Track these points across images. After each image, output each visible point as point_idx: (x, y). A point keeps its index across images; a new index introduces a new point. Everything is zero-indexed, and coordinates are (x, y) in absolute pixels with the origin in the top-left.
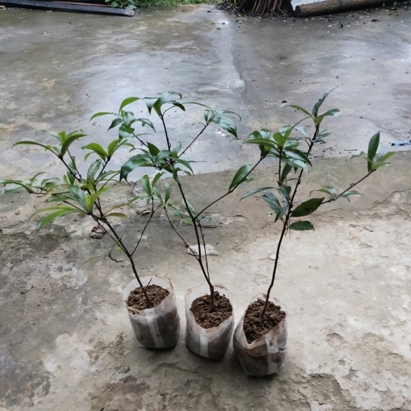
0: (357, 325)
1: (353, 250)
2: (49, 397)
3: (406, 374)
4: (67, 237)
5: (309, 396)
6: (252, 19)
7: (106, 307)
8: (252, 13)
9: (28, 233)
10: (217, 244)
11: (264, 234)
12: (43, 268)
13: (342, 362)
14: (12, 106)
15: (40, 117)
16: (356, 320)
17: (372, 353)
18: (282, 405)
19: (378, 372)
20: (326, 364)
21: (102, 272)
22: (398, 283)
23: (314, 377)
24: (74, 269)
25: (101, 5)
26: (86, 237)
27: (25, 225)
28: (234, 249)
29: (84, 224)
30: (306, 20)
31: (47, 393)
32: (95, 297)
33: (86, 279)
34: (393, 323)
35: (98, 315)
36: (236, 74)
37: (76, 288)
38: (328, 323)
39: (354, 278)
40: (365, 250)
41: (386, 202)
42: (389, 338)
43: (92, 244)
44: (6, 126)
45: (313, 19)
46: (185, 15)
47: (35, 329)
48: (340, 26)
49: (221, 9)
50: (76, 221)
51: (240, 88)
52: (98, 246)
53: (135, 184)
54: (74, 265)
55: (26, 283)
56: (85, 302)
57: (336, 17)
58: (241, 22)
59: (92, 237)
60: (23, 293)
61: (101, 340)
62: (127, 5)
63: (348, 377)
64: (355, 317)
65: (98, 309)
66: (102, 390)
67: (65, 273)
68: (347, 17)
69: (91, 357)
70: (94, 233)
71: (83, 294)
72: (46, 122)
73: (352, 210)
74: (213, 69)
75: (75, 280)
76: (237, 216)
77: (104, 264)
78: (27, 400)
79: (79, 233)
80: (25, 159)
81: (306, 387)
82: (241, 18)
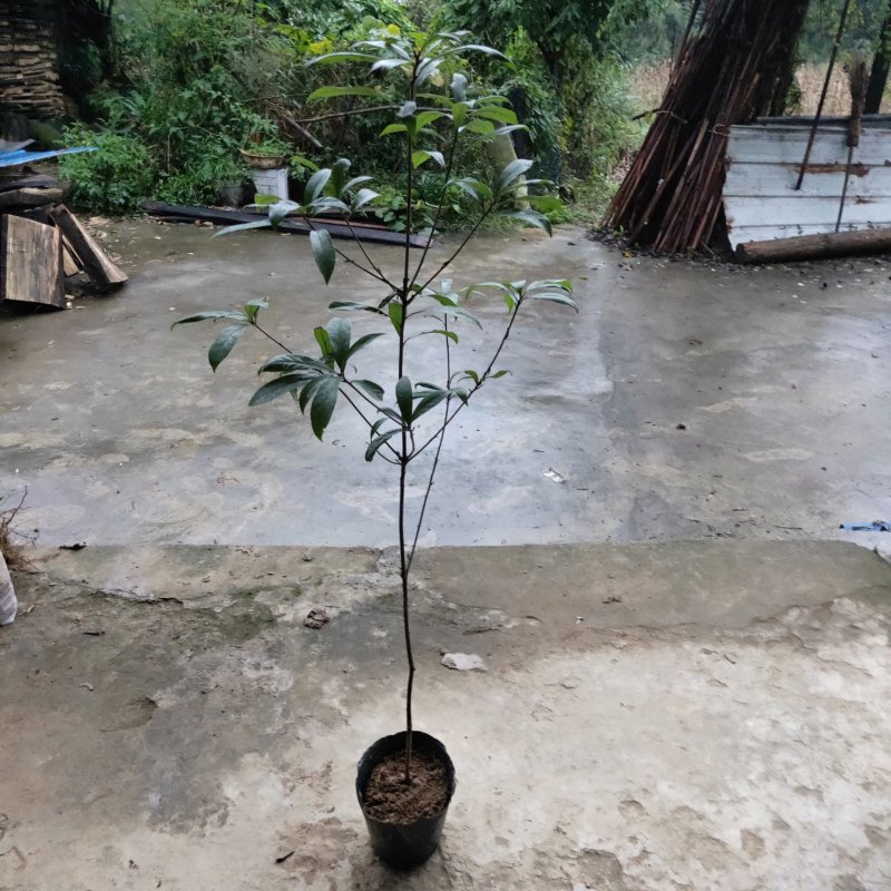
0: (670, 793)
1: (696, 688)
2: (226, 828)
3: (724, 868)
4: (272, 621)
5: (574, 876)
6: (650, 262)
7: (314, 724)
8: (652, 252)
9: (218, 610)
10: (489, 655)
11: (564, 648)
12: (233, 661)
13: (633, 839)
14: (206, 402)
15: (248, 423)
16: (670, 787)
17: (682, 833)
18: (534, 882)
19: (683, 860)
20: (609, 839)
21: (315, 677)
22: (751, 744)
23: (588, 853)
24: (276, 667)
25: (376, 226)
26: (298, 625)
27: (215, 599)
28: (511, 665)
29: (299, 606)
30: (756, 269)
31: (223, 824)
32: (301, 709)
33: (291, 684)
34: (725, 797)
35: (302, 733)
36: (600, 368)
37: (276, 695)
38: (628, 786)
39: (686, 729)
40: (716, 690)
41: (772, 620)
42: (713, 817)
43: (305, 635)
44: (192, 436)
45: (769, 268)
46: (526, 249)
47: (215, 741)
48: (822, 286)
49: (596, 239)
50: (287, 599)
51: (604, 395)
52: (314, 640)
53: (382, 552)
54: (276, 663)
55: (208, 680)
56: (286, 714)
57: (816, 267)
58: (628, 267)
59: (307, 626)
60: (203, 693)
61: (302, 767)
62: (422, 228)
63: (637, 860)
64: (670, 783)
65: (303, 726)
66: (295, 830)
67: (263, 672)
68: (839, 269)
69: (285, 786)
70: (311, 620)
71: (285, 703)
72: (257, 433)
73: (711, 628)
74: (560, 357)
75: (275, 682)
76: (529, 617)
77: (318, 666)
78: (197, 829)
79: (289, 618)
80: (216, 494)
81: (573, 865)
82: (629, 260)
